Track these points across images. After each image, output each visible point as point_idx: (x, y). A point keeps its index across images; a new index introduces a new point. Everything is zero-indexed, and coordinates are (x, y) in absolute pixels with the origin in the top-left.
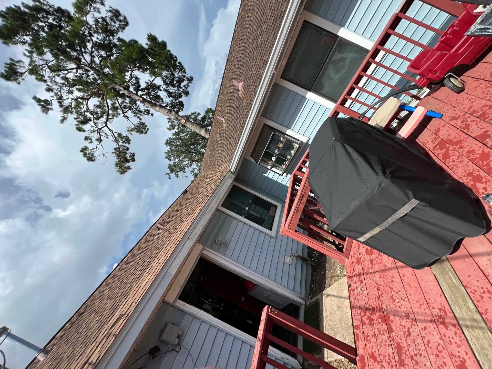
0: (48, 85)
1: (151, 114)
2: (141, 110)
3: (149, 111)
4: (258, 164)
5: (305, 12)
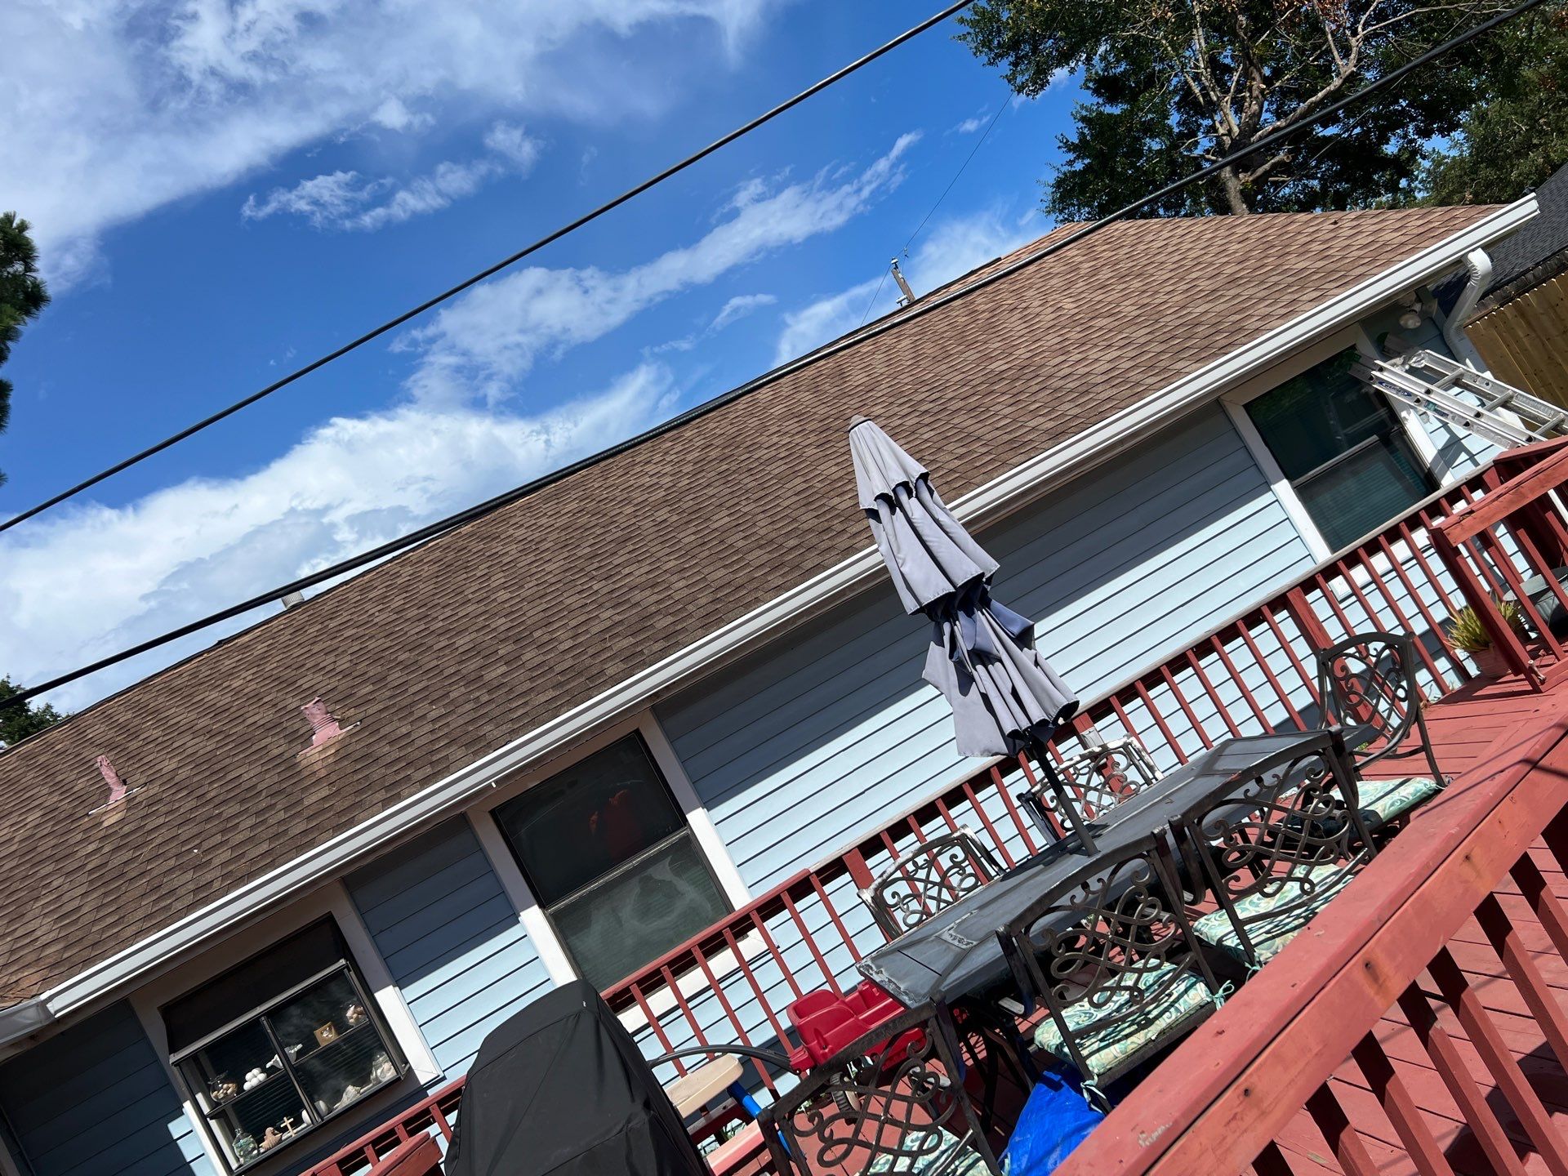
4: (173, 1058)
5: (650, 716)
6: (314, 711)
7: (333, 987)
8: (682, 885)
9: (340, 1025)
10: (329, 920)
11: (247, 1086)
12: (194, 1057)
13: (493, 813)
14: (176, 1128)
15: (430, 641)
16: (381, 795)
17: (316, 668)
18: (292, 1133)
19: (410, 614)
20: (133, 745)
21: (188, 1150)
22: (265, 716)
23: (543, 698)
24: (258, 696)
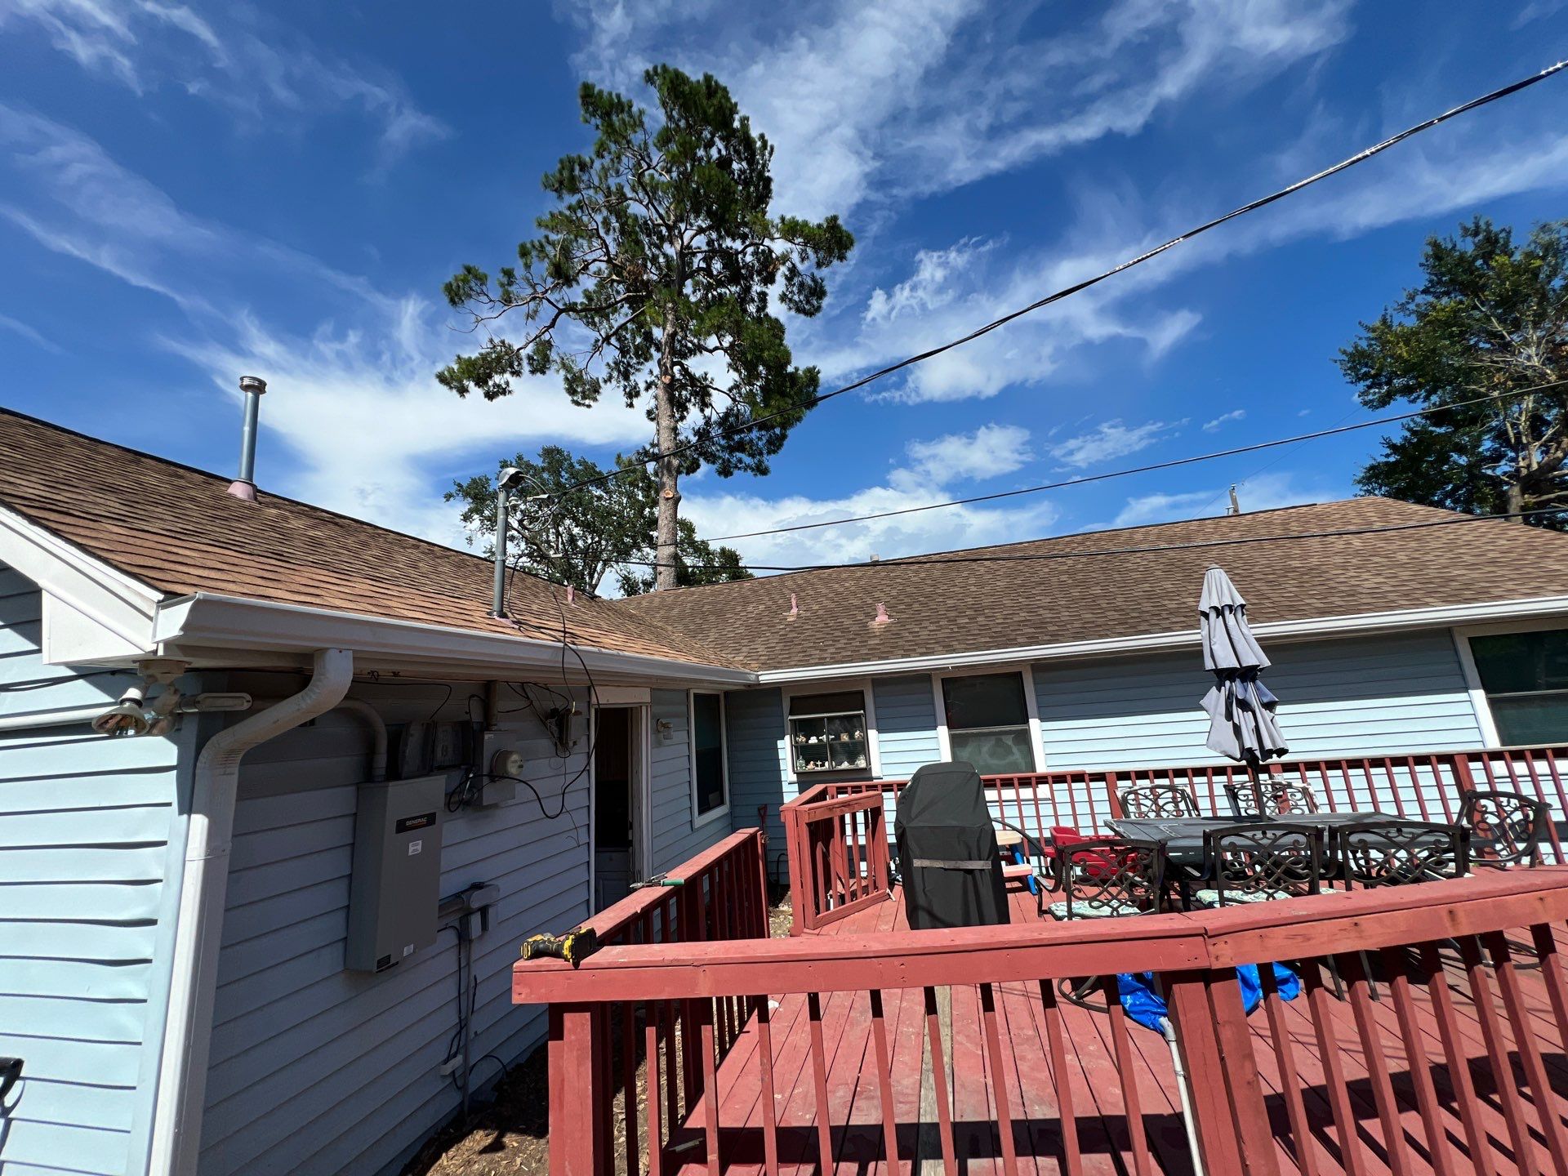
0: (592, 162)
1: (631, 403)
2: (632, 378)
3: (637, 394)
4: (790, 718)
5: (1029, 668)
6: (881, 607)
7: (855, 720)
8: (1015, 750)
9: (851, 736)
10: (862, 693)
11: (810, 742)
12: (795, 720)
13: (942, 680)
14: (780, 744)
15: (935, 596)
16: (902, 652)
17: (882, 591)
18: (819, 769)
19: (929, 582)
20: (803, 594)
21: (781, 755)
22: (856, 602)
23: (983, 640)
24: (855, 593)
